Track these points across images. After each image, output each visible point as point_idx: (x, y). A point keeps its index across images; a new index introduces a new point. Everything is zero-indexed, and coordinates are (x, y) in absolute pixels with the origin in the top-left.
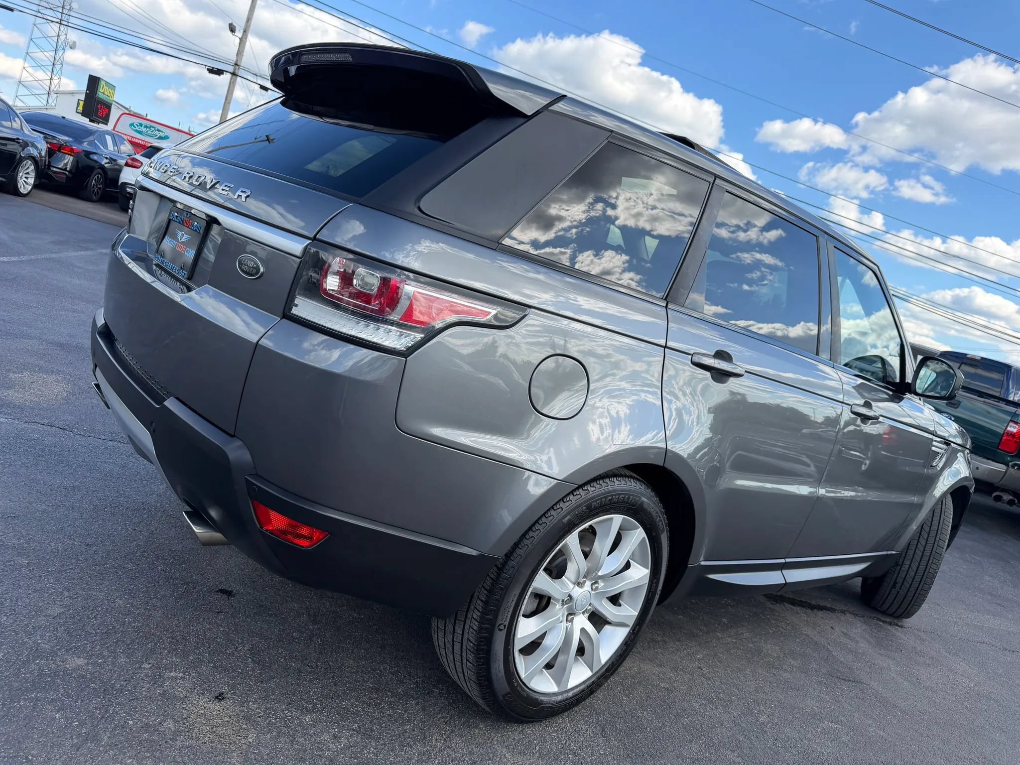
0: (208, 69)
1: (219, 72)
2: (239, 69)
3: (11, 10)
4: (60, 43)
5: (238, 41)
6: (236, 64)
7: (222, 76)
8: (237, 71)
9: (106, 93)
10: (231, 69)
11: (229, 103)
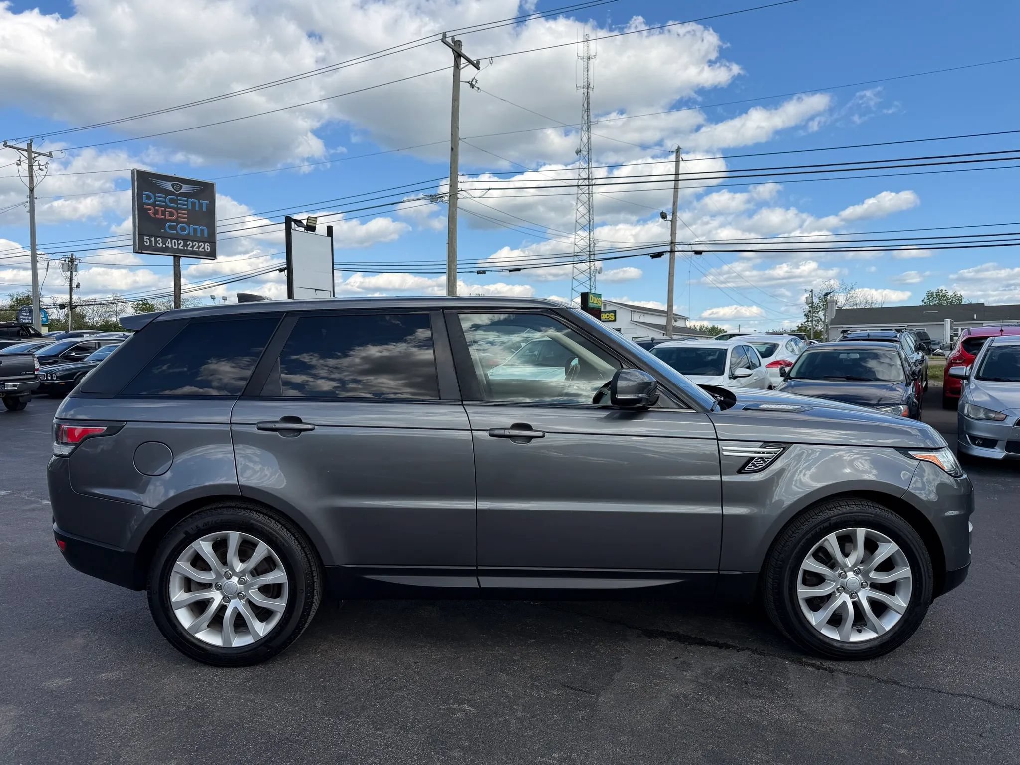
0: (651, 256)
1: (659, 255)
2: (674, 245)
3: (519, 270)
4: (592, 273)
5: (670, 223)
6: (672, 243)
7: (663, 257)
8: (673, 248)
9: (595, 302)
10: (668, 248)
11: (673, 276)
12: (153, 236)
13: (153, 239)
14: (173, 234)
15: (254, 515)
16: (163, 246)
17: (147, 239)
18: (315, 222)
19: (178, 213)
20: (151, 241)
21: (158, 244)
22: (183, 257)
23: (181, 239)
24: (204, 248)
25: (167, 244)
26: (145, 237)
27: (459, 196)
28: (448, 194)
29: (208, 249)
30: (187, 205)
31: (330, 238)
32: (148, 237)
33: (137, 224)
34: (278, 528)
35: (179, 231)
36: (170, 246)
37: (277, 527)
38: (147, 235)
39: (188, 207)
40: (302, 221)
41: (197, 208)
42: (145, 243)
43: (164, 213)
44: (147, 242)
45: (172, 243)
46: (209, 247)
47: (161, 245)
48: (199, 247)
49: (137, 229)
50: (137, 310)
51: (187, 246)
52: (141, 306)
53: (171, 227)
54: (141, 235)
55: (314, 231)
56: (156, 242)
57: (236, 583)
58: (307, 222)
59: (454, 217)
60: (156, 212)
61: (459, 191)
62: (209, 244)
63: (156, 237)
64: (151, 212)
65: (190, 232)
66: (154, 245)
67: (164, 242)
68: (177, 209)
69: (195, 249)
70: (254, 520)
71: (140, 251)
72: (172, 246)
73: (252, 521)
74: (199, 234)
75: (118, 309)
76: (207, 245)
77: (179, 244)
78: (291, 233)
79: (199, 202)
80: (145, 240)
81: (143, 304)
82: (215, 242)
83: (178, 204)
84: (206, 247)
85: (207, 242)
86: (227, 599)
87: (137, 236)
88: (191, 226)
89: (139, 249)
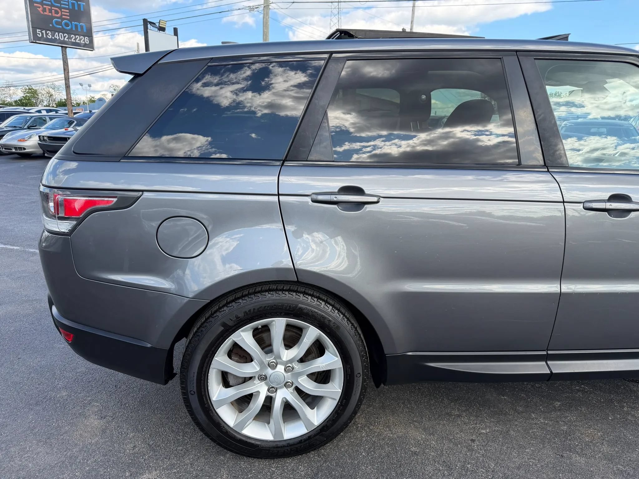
12: (44, 29)
13: (44, 32)
14: (59, 28)
15: (301, 297)
16: (52, 38)
17: (39, 31)
18: (165, 24)
19: (62, 12)
20: (42, 34)
21: (48, 36)
22: (68, 47)
23: (66, 33)
24: (84, 41)
25: (55, 37)
26: (38, 30)
27: (270, 7)
28: (263, 5)
29: (87, 42)
30: (68, 5)
31: (177, 37)
32: (40, 30)
33: (30, 19)
34: (329, 310)
35: (64, 26)
36: (58, 39)
37: (328, 308)
38: (39, 29)
39: (69, 7)
40: (156, 24)
41: (76, 8)
42: (38, 35)
43: (50, 11)
44: (39, 34)
45: (59, 36)
46: (87, 40)
47: (50, 37)
48: (80, 40)
49: (30, 23)
50: (25, 93)
51: (71, 38)
52: (28, 90)
53: (57, 23)
54: (34, 28)
55: (164, 31)
56: (47, 34)
57: (283, 371)
58: (159, 24)
59: (267, 23)
60: (44, 10)
61: (270, 3)
62: (88, 38)
63: (46, 30)
64: (40, 9)
65: (72, 28)
66: (45, 36)
67: (53, 35)
68: (60, 8)
69: (77, 41)
70: (302, 303)
71: (34, 41)
72: (59, 38)
73: (300, 305)
74: (79, 30)
75: (11, 92)
76: (87, 39)
77: (64, 37)
78: (148, 32)
79: (77, 3)
80: (38, 32)
81: (29, 89)
82: (92, 37)
83: (61, 4)
84: (86, 40)
85: (87, 36)
86: (272, 389)
87: (31, 28)
88: (73, 22)
89: (34, 40)
